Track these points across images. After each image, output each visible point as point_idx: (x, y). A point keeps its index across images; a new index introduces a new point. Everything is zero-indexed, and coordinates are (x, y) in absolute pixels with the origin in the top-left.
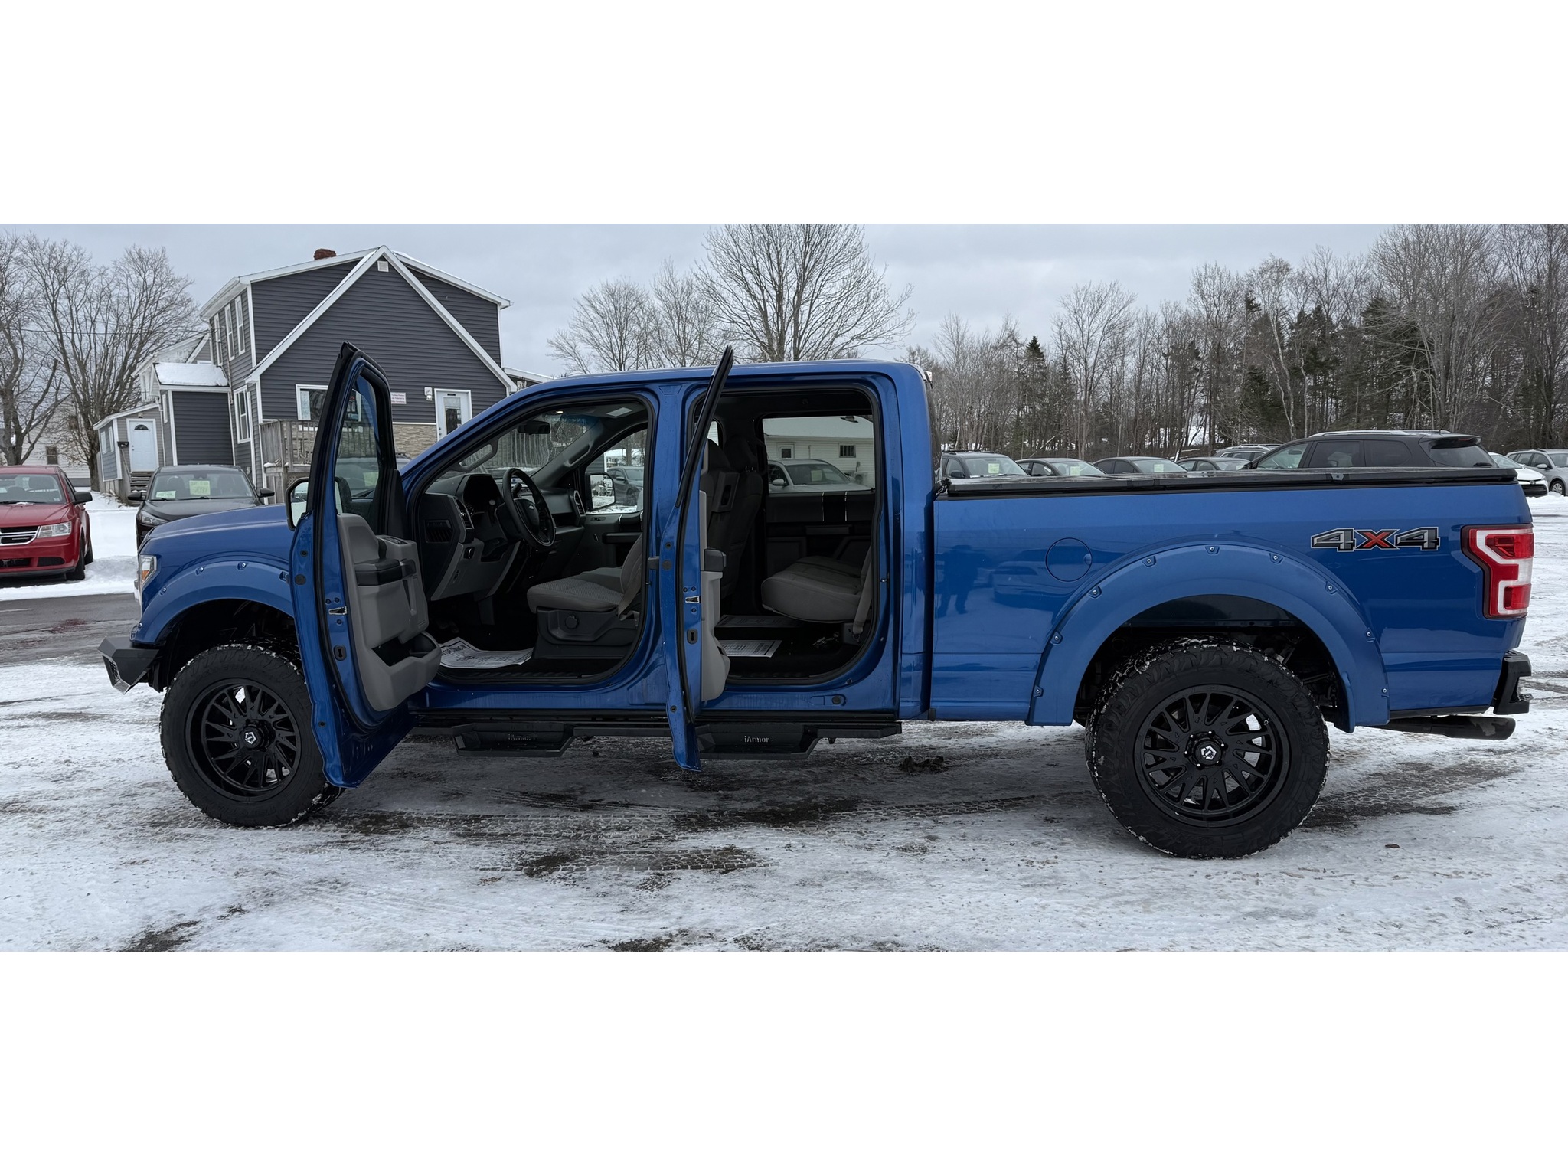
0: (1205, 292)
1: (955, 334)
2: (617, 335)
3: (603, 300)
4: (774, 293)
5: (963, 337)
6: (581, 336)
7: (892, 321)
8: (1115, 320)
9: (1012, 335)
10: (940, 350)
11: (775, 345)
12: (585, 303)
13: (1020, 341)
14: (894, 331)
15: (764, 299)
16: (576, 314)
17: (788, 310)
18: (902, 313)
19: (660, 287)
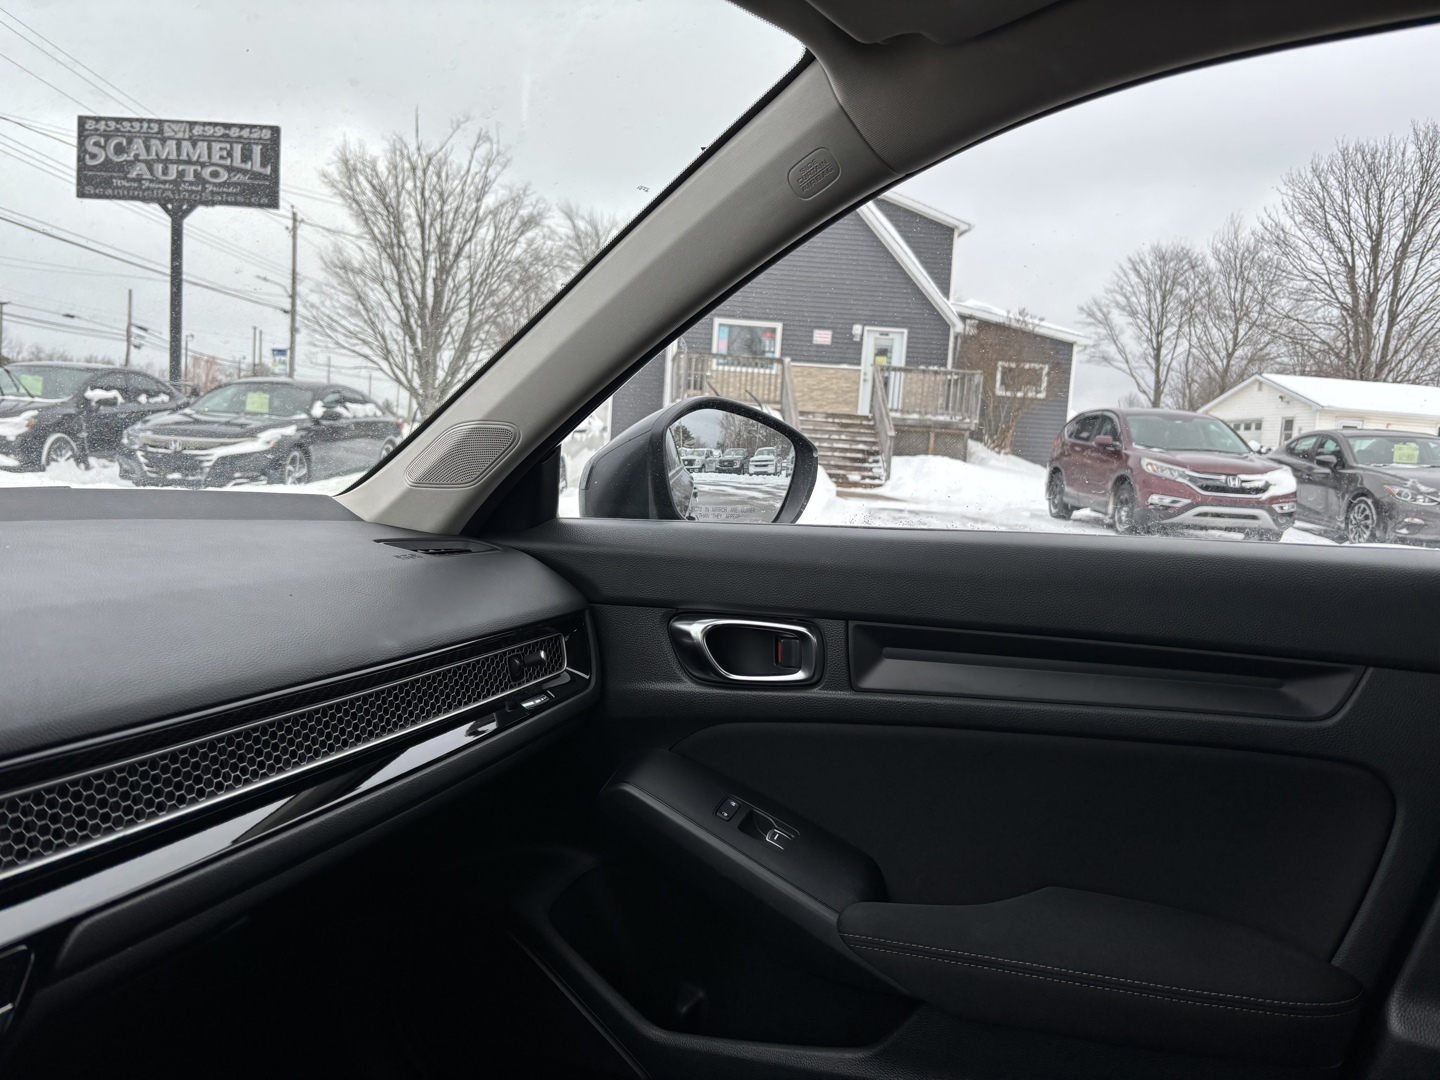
2: (1159, 299)
3: (1149, 264)
4: (1369, 244)
6: (1118, 304)
11: (1362, 307)
12: (1127, 266)
15: (1352, 249)
16: (1116, 279)
17: (1386, 261)
19: (1219, 245)
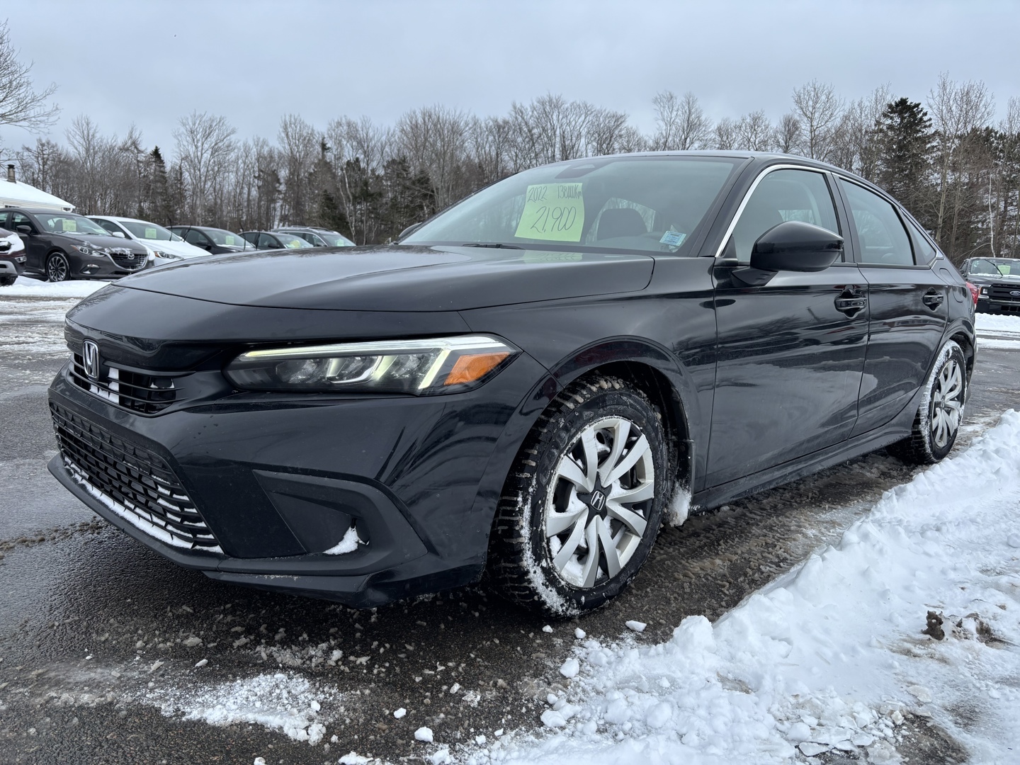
0: (290, 134)
1: (86, 132)
5: (93, 135)
7: (37, 109)
8: (220, 144)
9: (134, 144)
10: (72, 144)
13: (140, 148)
14: (39, 119)
18: (48, 105)
